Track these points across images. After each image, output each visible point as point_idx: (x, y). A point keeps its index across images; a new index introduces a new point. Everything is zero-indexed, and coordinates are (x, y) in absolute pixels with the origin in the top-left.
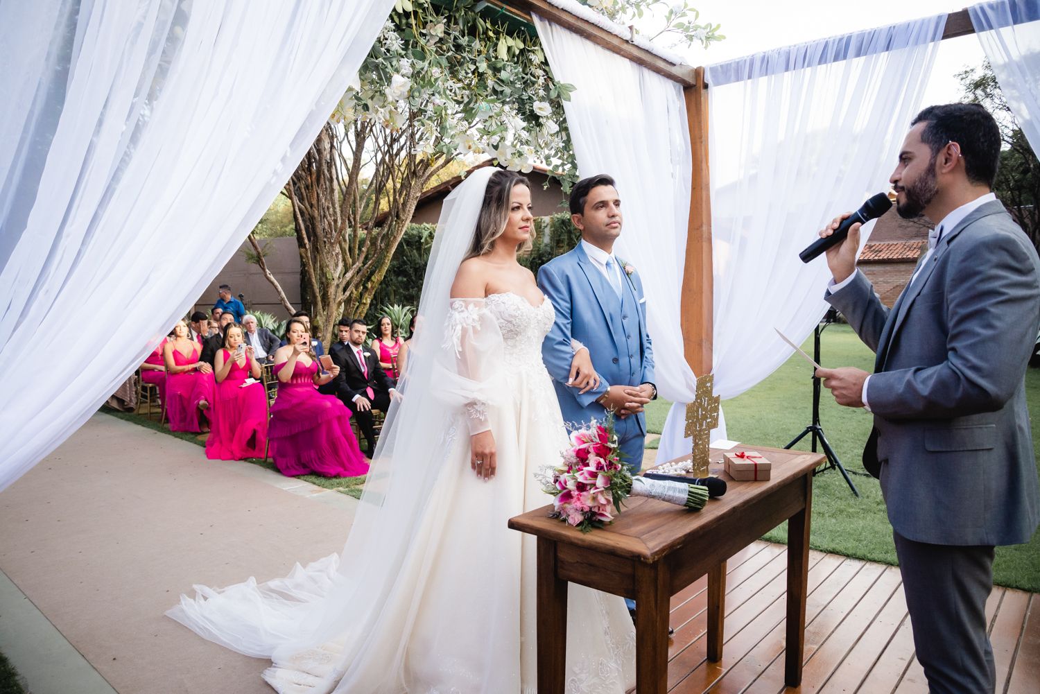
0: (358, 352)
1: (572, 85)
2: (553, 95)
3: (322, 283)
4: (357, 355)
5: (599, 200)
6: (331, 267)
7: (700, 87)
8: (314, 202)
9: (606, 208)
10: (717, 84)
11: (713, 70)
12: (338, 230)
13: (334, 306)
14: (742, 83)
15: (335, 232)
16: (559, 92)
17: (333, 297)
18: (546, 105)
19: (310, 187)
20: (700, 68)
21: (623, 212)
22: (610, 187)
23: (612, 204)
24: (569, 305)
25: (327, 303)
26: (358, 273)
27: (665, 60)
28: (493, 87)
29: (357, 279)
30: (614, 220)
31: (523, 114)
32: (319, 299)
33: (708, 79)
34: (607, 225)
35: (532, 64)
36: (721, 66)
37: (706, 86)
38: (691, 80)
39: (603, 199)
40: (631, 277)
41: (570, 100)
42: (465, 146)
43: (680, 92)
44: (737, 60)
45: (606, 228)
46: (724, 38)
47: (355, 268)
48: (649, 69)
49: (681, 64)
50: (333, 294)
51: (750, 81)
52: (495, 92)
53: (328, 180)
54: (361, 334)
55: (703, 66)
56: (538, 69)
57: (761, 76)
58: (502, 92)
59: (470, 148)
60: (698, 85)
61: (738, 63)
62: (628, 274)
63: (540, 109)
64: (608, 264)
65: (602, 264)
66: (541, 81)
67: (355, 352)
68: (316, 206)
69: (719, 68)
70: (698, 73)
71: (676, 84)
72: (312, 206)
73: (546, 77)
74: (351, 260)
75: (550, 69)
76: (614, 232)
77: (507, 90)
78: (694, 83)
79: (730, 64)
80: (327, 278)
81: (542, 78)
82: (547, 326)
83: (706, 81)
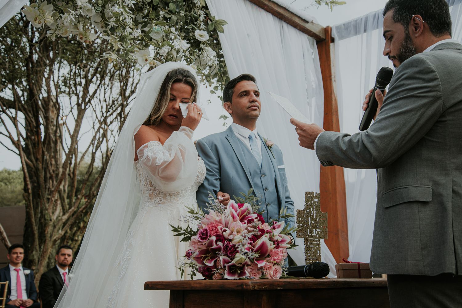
0: (63, 274)
1: (224, 21)
2: (211, 28)
3: (41, 223)
4: (62, 276)
5: (243, 90)
6: (50, 211)
7: (328, 41)
8: (40, 157)
9: (248, 96)
10: (342, 37)
11: (338, 28)
12: (58, 181)
13: (49, 244)
14: (359, 36)
15: (56, 181)
16: (215, 26)
17: (49, 235)
18: (205, 34)
19: (37, 145)
20: (328, 27)
21: (261, 99)
22: (252, 82)
23: (252, 93)
24: (217, 167)
25: (43, 241)
26: (73, 215)
27: (299, 17)
28: (164, 16)
29: (72, 220)
30: (253, 104)
31: (188, 40)
32: (37, 236)
33: (334, 34)
34: (249, 108)
35: (195, 6)
36: (344, 25)
37: (333, 40)
38: (322, 36)
39: (245, 89)
40: (272, 150)
41: (223, 32)
42: (143, 59)
43: (313, 45)
44: (355, 19)
45: (248, 110)
46: (345, 3)
47: (71, 212)
48: (288, 23)
49: (312, 22)
50: (49, 233)
51: (365, 34)
52: (165, 19)
53: (53, 142)
54: (67, 257)
55: (331, 26)
56: (200, 10)
57: (373, 30)
58: (170, 18)
59: (146, 60)
60: (327, 39)
61: (356, 21)
62: (268, 147)
63: (201, 36)
64: (250, 138)
65: (245, 138)
66: (202, 18)
67: (61, 273)
68: (41, 160)
69: (343, 26)
70: (327, 31)
71: (310, 38)
72: (37, 160)
73: (205, 15)
74: (68, 206)
75: (209, 12)
76: (254, 113)
77: (174, 18)
78: (324, 38)
79: (350, 23)
80: (45, 219)
81: (203, 16)
82: (199, 179)
83: (333, 36)
